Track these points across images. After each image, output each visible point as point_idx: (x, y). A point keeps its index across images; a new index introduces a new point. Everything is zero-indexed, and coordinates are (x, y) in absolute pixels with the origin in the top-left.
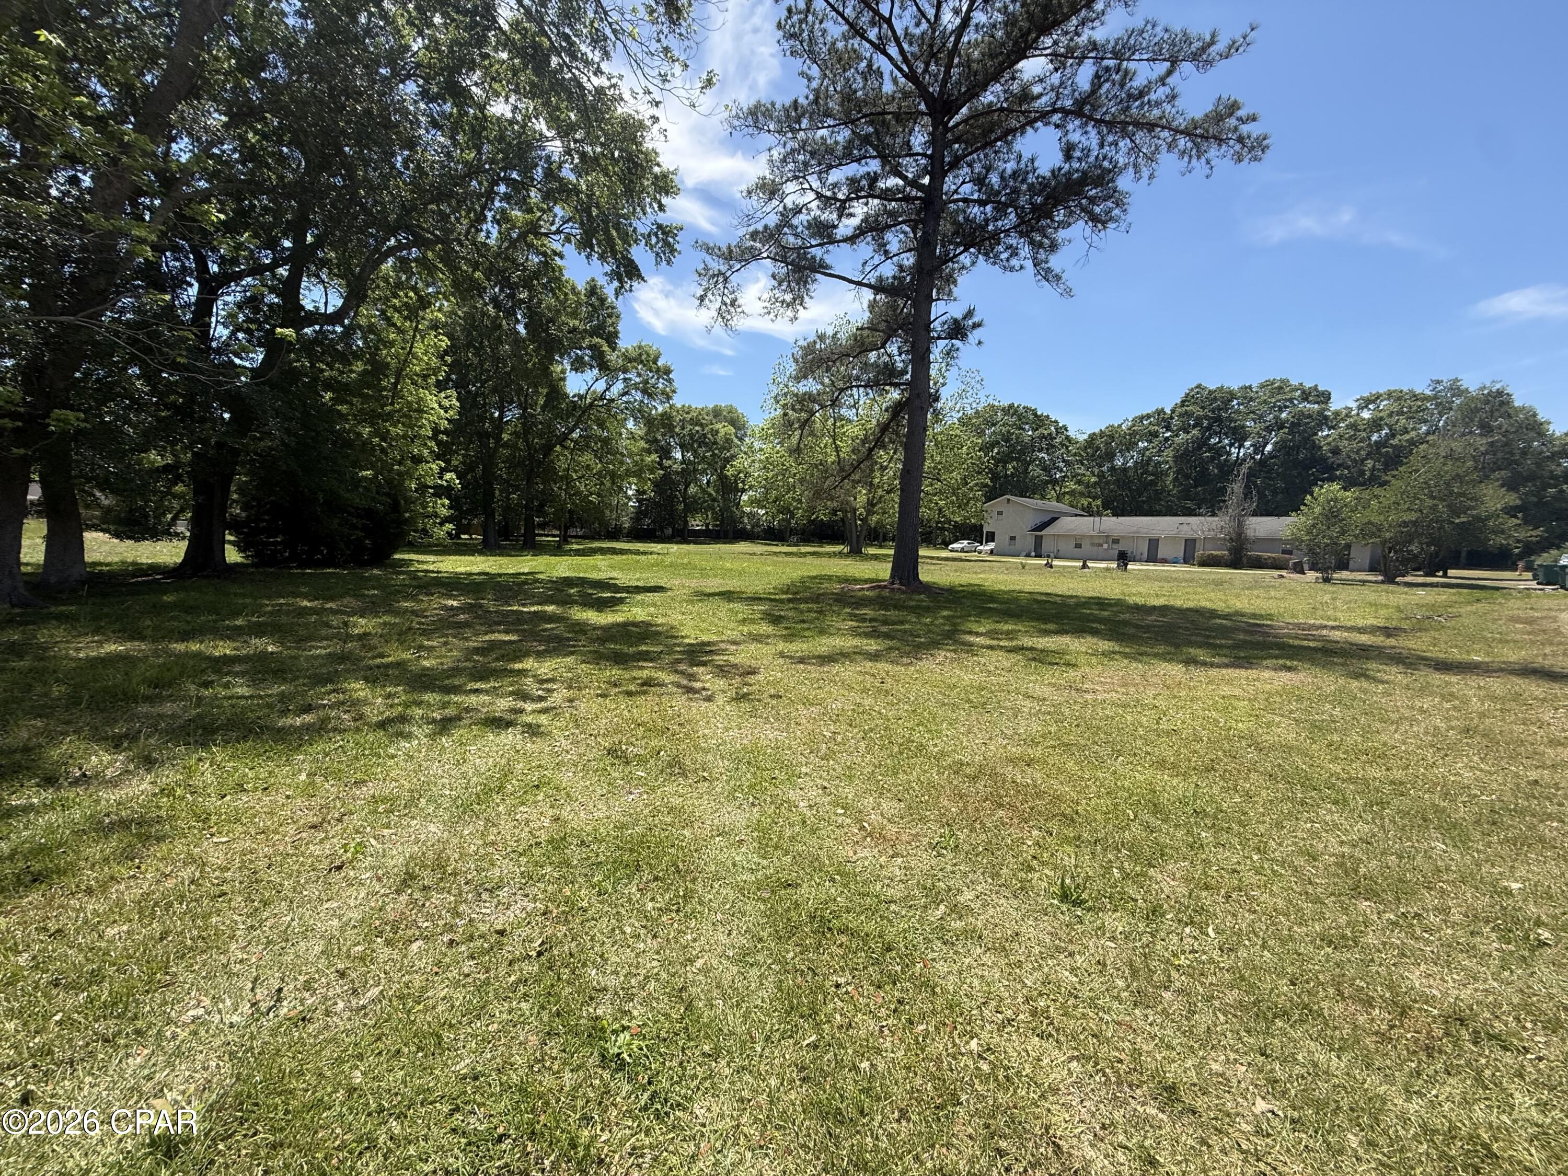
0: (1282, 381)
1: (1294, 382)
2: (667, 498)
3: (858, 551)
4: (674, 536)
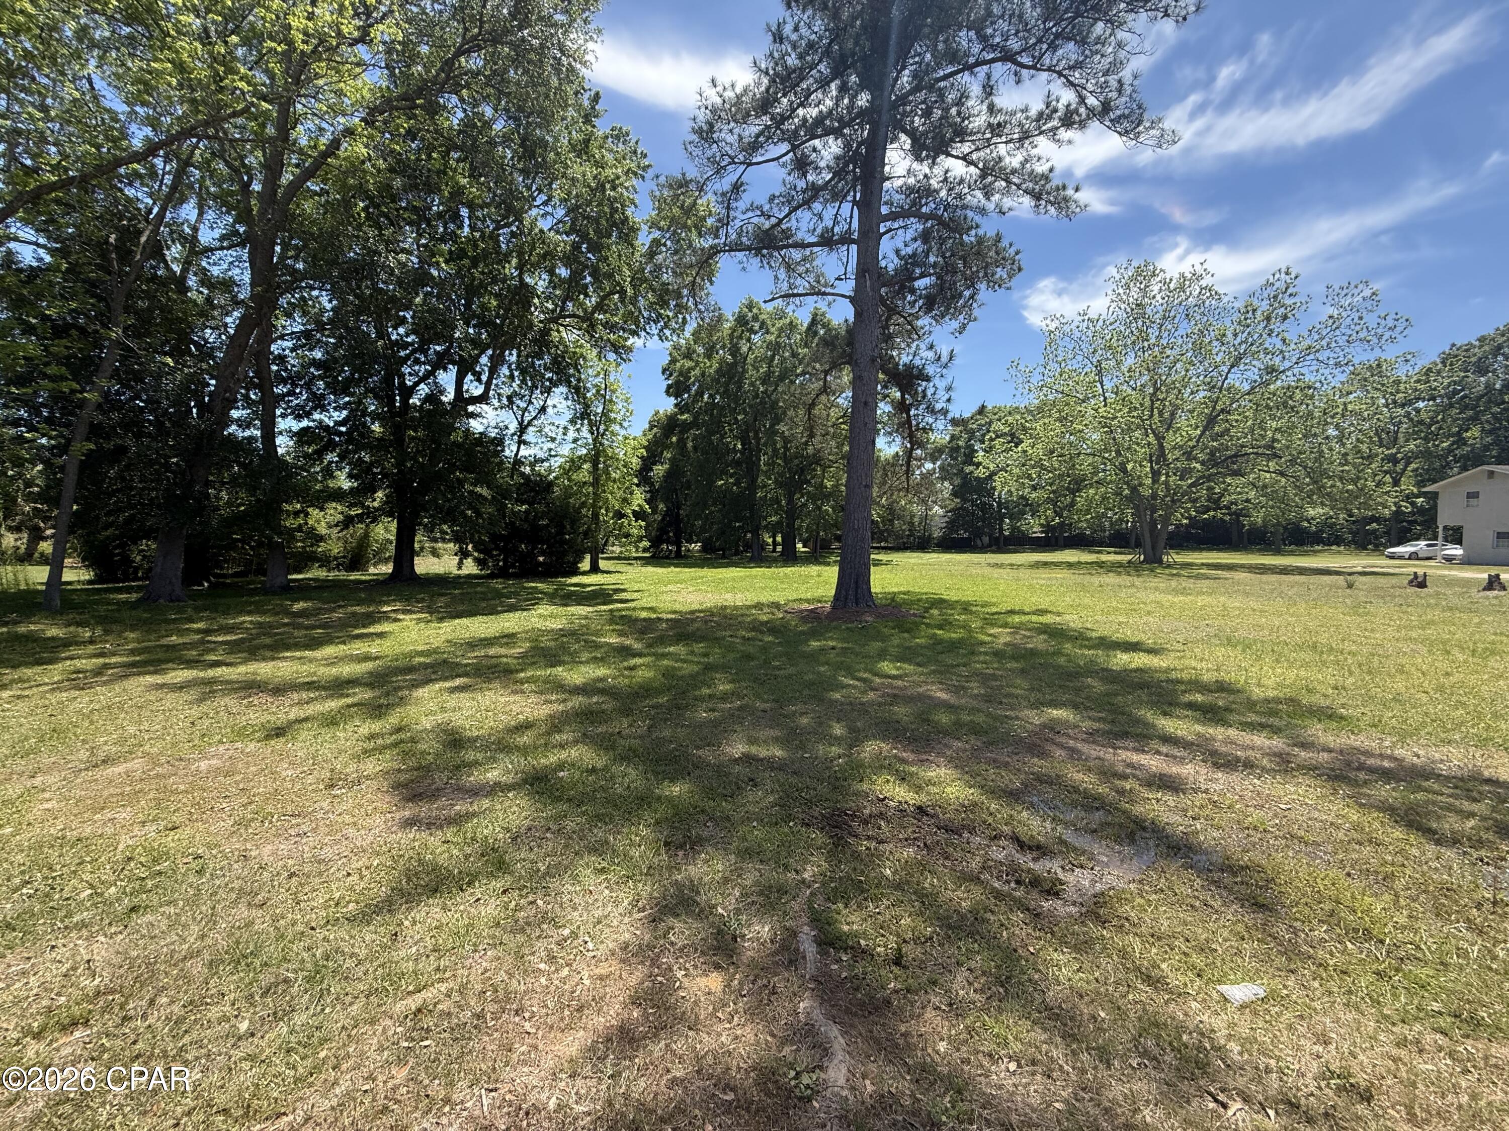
2: (977, 505)
3: (1154, 560)
4: (990, 546)
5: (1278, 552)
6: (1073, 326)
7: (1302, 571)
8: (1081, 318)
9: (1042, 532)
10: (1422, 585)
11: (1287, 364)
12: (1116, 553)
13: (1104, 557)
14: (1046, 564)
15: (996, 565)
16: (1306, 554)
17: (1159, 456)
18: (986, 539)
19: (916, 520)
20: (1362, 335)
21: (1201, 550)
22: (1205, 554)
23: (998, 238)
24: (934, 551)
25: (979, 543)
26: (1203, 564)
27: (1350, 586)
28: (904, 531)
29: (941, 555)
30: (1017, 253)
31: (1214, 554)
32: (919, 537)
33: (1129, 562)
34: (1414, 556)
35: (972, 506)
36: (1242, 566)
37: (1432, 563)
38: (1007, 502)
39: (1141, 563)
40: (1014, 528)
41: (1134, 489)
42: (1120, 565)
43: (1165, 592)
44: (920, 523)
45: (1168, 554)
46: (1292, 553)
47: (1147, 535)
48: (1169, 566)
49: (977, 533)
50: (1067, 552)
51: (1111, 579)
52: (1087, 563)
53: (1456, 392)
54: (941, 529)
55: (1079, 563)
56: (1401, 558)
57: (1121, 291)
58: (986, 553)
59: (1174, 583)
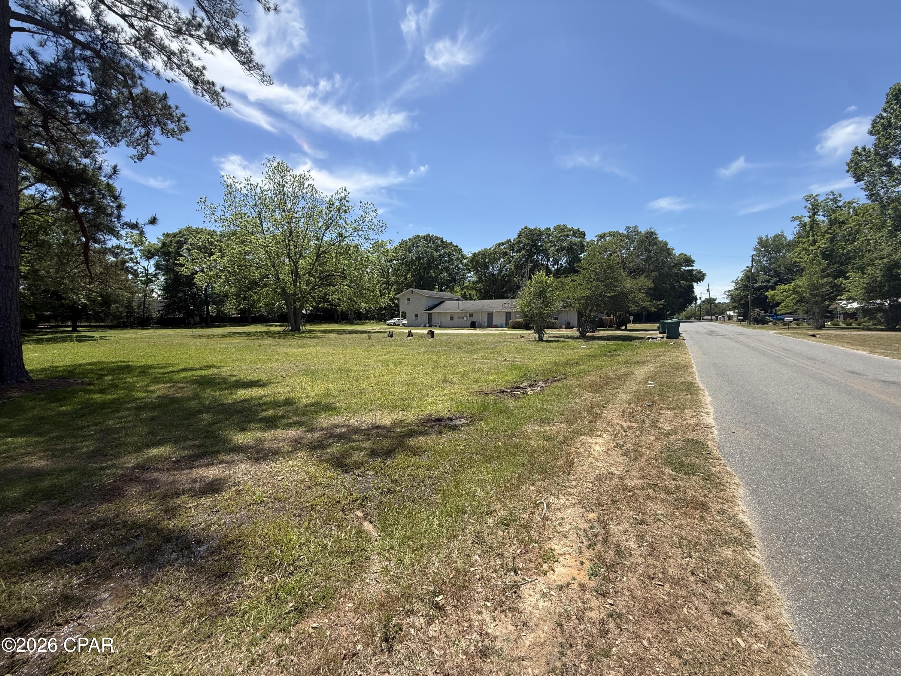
0: (564, 225)
1: (569, 227)
2: (188, 295)
3: (296, 329)
4: (200, 323)
5: (352, 323)
6: (242, 185)
7: (357, 332)
8: (246, 182)
9: (238, 314)
10: (391, 336)
11: (348, 234)
12: (280, 326)
13: (272, 329)
14: (234, 334)
15: (199, 336)
16: (362, 324)
17: (295, 272)
18: (198, 319)
19: (135, 304)
20: (373, 227)
21: (322, 323)
22: (323, 325)
23: (165, 97)
24: (152, 328)
25: (192, 321)
26: (319, 331)
27: (370, 338)
28: (121, 313)
29: (156, 331)
30: (183, 115)
31: (327, 325)
32: (138, 318)
33: (284, 331)
34: (394, 324)
35: (185, 295)
36: (335, 331)
37: (399, 327)
38: (212, 294)
39: (290, 331)
40: (219, 311)
41: (284, 289)
42: (278, 333)
43: (294, 347)
44: (139, 307)
45: (304, 326)
46: (357, 324)
47: (292, 315)
48: (303, 332)
49: (191, 314)
50: (252, 326)
51: (269, 341)
52: (261, 332)
53: (404, 259)
54: (159, 311)
55: (256, 332)
56: (391, 325)
57: (271, 174)
58: (196, 328)
59: (300, 342)
